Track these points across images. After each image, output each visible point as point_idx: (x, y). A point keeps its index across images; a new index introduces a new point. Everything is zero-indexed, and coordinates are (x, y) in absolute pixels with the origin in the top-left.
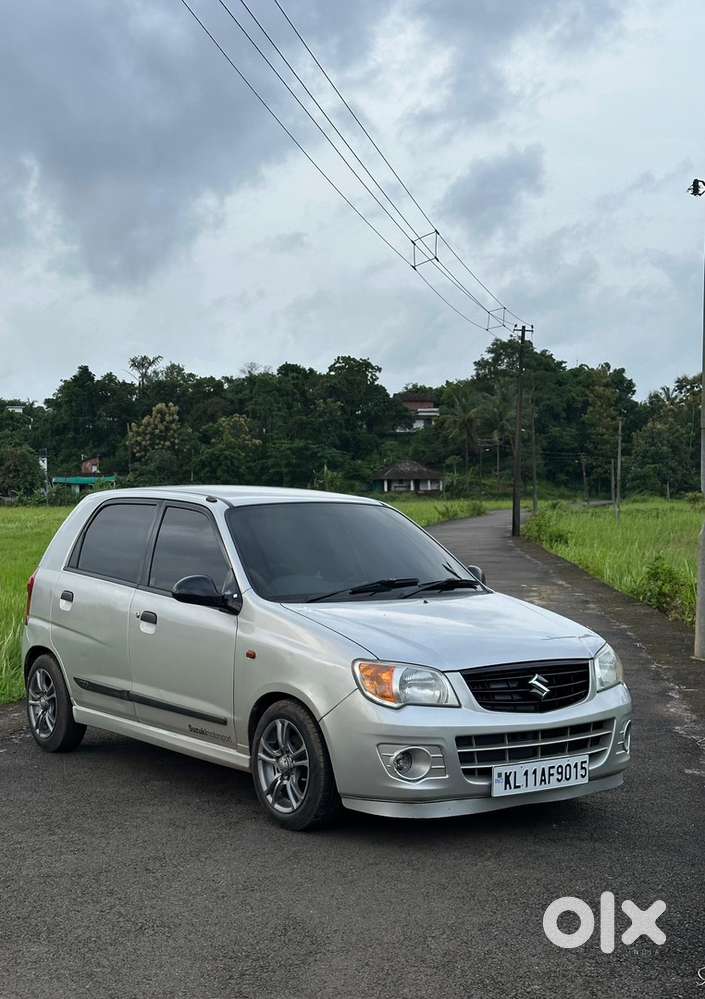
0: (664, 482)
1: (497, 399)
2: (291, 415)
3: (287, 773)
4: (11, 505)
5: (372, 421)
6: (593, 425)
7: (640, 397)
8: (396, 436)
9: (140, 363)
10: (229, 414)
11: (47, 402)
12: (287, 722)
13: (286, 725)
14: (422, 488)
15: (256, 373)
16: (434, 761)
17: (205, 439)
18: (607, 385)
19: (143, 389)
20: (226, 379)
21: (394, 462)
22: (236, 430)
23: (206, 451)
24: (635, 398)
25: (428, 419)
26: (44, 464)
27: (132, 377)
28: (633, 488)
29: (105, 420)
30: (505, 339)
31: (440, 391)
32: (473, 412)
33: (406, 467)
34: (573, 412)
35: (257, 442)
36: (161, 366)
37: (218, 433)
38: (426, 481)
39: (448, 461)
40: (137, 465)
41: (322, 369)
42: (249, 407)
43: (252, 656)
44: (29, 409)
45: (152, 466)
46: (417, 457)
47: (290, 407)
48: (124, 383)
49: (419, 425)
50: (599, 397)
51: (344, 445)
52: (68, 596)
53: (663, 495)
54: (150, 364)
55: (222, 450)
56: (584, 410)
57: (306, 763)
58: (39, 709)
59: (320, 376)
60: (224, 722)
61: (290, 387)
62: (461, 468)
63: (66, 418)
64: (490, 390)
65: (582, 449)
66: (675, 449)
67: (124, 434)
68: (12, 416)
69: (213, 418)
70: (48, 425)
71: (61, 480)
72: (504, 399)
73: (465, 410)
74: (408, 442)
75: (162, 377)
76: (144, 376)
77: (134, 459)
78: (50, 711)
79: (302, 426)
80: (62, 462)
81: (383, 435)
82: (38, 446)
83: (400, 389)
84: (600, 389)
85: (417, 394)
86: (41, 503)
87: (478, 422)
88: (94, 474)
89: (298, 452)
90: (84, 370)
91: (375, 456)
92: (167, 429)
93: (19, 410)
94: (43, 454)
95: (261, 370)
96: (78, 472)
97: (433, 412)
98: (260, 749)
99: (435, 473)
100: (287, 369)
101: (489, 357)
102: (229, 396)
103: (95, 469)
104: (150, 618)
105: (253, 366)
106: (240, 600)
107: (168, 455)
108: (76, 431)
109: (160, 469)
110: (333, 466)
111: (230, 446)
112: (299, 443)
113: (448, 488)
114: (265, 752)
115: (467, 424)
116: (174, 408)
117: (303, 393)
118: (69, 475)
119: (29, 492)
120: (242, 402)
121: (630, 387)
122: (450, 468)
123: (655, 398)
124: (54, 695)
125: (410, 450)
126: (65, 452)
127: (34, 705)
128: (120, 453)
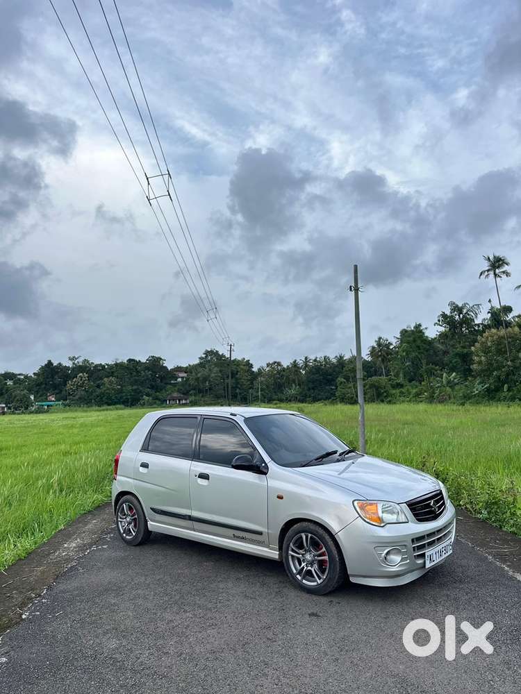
0: (265, 398)
1: (207, 370)
2: (132, 377)
3: (311, 564)
4: (19, 414)
5: (162, 378)
6: (240, 379)
7: (255, 369)
8: (171, 384)
9: (72, 359)
10: (108, 377)
11: (34, 374)
12: (310, 535)
13: (309, 537)
14: (181, 402)
15: (118, 362)
16: (403, 554)
17: (98, 386)
18: (244, 365)
19: (73, 369)
20: (107, 364)
21: (171, 394)
22: (111, 382)
23: (98, 391)
24: (253, 370)
25: (183, 378)
26: (32, 397)
27: (69, 364)
28: (254, 400)
29: (58, 380)
30: (209, 350)
31: (187, 368)
32: (199, 375)
33: (175, 395)
34: (234, 375)
35: (119, 387)
36: (81, 360)
37: (103, 384)
38: (182, 400)
39: (191, 393)
40: (71, 397)
41: (144, 360)
42: (116, 374)
43: (280, 497)
44: (26, 377)
45: (77, 397)
46: (179, 391)
47: (131, 374)
48: (66, 366)
49: (180, 380)
50: (242, 369)
51: (152, 387)
52: (145, 465)
53: (264, 402)
54: (76, 359)
55: (105, 390)
56: (237, 374)
57: (326, 558)
58: (124, 523)
59: (143, 363)
60: (260, 533)
61: (131, 367)
62: (195, 395)
63: (42, 380)
64: (204, 367)
65: (237, 387)
66: (267, 386)
67: (65, 385)
68: (19, 379)
69: (101, 379)
70: (34, 383)
71: (40, 403)
72: (210, 370)
73: (197, 375)
74: (175, 386)
75: (81, 364)
76: (74, 363)
77: (69, 395)
78: (133, 524)
79: (136, 381)
80: (40, 396)
81: (166, 384)
82: (30, 390)
83: (172, 367)
84: (242, 367)
85: (179, 369)
86: (31, 412)
87: (201, 379)
88: (53, 401)
89: (135, 391)
90: (50, 362)
91: (164, 391)
92: (83, 383)
93: (22, 377)
94: (32, 394)
95: (120, 361)
96: (46, 400)
97: (185, 375)
98: (290, 549)
99: (186, 397)
100: (130, 360)
101: (204, 356)
102: (108, 370)
103: (53, 399)
104: (204, 476)
105: (117, 359)
106: (267, 467)
107: (83, 393)
108: (46, 384)
109: (80, 398)
110: (148, 395)
111: (108, 389)
112: (135, 387)
113: (190, 402)
114: (293, 551)
115: (197, 379)
116: (86, 375)
117: (136, 369)
118: (43, 402)
119: (26, 408)
120: (113, 372)
121: (251, 366)
122: (191, 395)
123: (259, 369)
124: (136, 516)
125: (176, 389)
126: (41, 393)
127: (121, 522)
128: (64, 392)
